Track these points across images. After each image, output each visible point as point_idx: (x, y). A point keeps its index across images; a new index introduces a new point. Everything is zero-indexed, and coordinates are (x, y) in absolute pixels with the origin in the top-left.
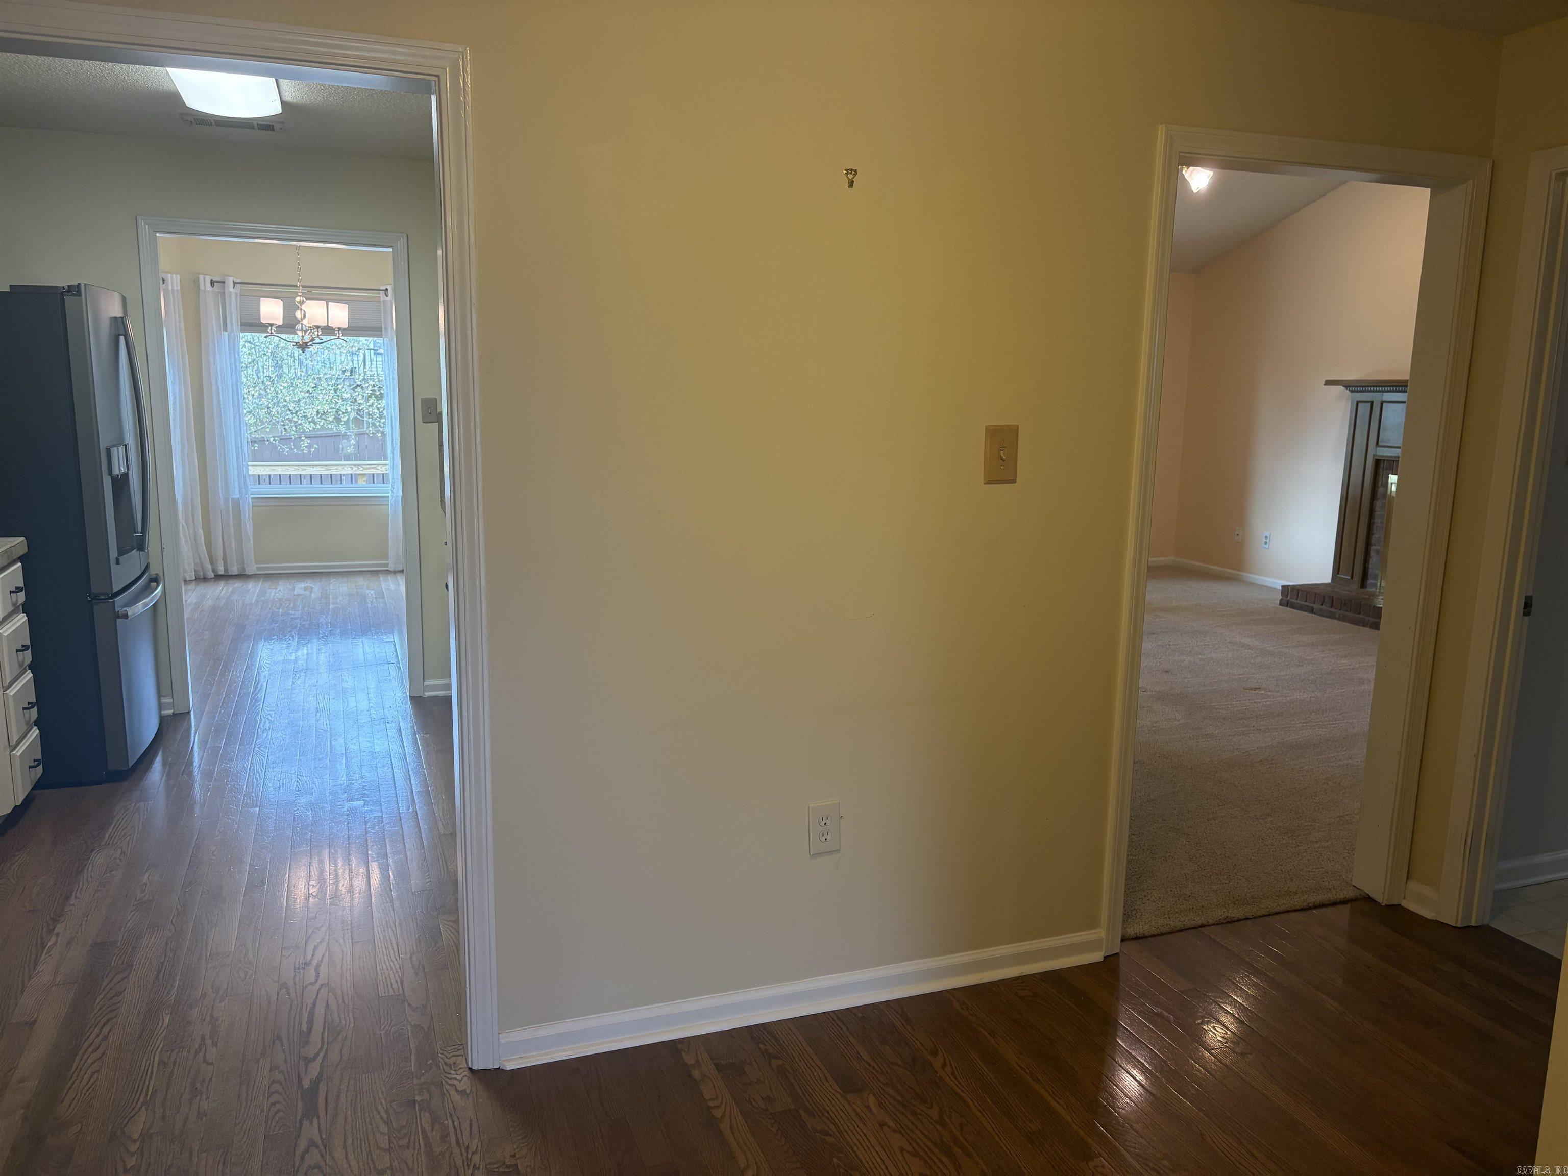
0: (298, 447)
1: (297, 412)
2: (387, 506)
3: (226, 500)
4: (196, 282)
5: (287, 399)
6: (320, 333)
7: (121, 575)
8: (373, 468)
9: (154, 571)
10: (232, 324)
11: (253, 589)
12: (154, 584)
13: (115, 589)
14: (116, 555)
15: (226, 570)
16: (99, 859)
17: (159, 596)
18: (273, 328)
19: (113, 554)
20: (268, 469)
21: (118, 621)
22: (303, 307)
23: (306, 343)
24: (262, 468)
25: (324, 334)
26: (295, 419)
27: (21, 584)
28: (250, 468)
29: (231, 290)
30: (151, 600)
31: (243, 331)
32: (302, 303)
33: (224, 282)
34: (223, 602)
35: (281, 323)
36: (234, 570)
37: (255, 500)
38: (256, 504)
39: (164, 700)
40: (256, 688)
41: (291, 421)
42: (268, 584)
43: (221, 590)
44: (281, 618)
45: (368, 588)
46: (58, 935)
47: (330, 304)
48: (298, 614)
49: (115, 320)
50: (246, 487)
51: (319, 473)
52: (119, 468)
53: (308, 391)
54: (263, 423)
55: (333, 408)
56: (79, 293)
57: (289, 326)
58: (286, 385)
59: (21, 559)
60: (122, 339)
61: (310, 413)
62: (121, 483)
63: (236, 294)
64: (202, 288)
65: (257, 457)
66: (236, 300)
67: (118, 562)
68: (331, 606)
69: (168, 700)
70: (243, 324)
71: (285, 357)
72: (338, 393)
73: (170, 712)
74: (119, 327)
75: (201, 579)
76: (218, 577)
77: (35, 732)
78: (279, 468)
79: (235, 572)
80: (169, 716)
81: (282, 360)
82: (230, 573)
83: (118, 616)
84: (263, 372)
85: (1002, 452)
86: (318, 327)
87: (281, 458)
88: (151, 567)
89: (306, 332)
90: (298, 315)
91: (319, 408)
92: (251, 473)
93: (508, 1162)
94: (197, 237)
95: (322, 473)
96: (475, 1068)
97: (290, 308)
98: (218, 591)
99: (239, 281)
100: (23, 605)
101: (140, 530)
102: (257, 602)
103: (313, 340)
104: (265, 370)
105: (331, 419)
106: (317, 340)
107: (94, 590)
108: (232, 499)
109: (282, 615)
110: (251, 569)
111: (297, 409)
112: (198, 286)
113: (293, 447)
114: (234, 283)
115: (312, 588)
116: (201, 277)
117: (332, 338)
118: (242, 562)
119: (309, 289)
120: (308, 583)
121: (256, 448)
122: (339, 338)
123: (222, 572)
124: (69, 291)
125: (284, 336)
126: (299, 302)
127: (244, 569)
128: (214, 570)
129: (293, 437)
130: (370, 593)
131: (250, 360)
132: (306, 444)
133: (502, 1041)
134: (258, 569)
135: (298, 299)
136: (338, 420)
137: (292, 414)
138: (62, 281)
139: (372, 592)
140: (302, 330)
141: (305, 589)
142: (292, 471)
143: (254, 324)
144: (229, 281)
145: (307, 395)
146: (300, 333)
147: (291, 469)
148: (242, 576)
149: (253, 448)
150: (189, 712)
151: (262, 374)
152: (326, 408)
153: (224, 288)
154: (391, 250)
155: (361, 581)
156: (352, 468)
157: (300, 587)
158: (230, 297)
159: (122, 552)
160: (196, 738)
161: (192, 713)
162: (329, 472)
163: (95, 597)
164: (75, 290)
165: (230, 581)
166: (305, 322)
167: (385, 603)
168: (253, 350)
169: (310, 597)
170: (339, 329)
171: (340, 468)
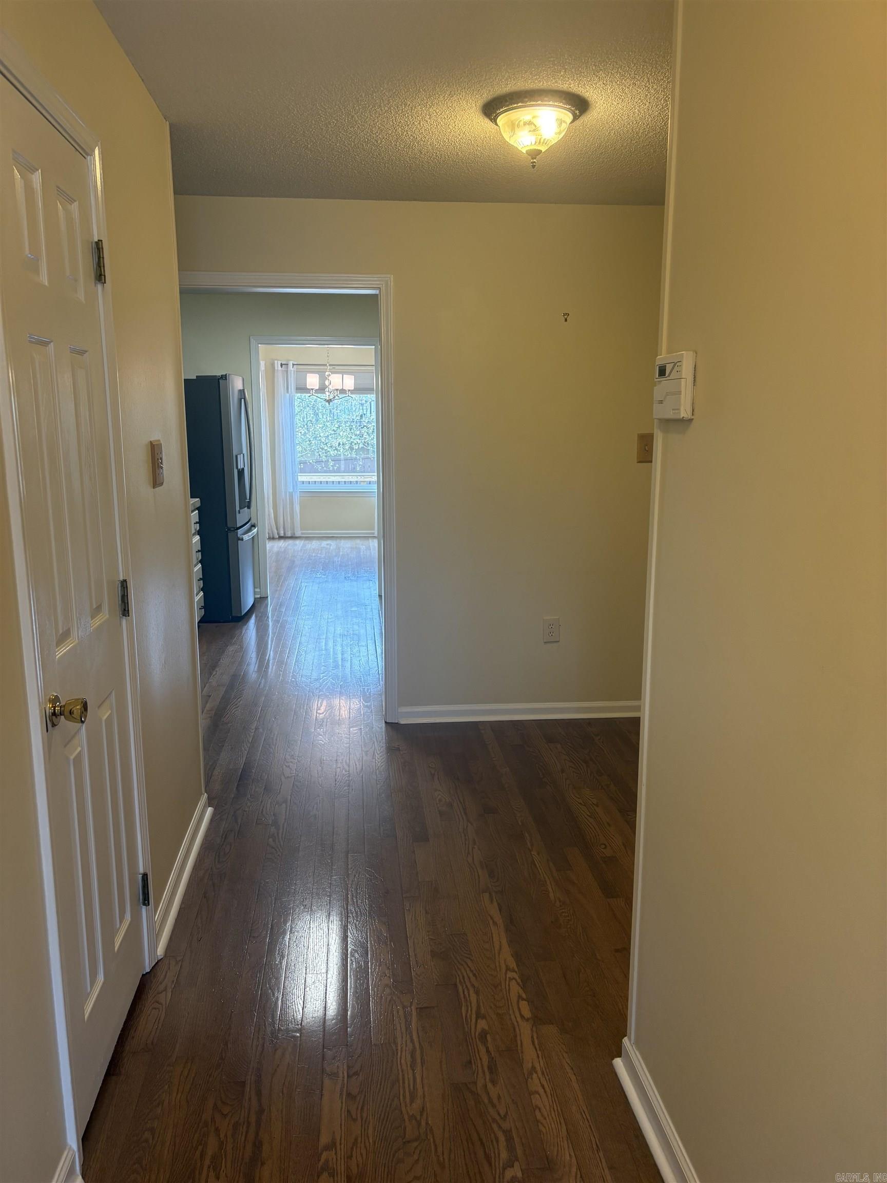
0: (327, 466)
1: (326, 444)
2: (374, 498)
3: (286, 493)
4: (273, 365)
5: (322, 435)
6: (338, 393)
7: (241, 519)
8: (370, 478)
9: (253, 521)
10: (291, 389)
11: (299, 543)
12: (253, 528)
13: (238, 526)
14: (239, 509)
15: (285, 533)
16: (231, 649)
17: (255, 534)
18: (314, 391)
19: (238, 508)
20: (308, 477)
21: (239, 541)
22: (330, 378)
23: (331, 400)
24: (305, 477)
25: (340, 393)
26: (326, 448)
27: (198, 521)
28: (299, 477)
29: (291, 369)
30: (252, 535)
31: (297, 393)
32: (329, 375)
33: (288, 364)
34: (283, 550)
35: (317, 388)
36: (289, 534)
37: (301, 493)
38: (302, 495)
39: (256, 590)
40: (300, 588)
41: (323, 449)
42: (307, 542)
43: (282, 544)
44: (313, 558)
45: (362, 545)
46: (216, 671)
47: (344, 376)
48: (323, 556)
49: (240, 391)
50: (297, 485)
51: (338, 480)
52: (240, 466)
53: (334, 430)
54: (306, 451)
55: (349, 441)
56: (226, 379)
57: (322, 389)
58: (321, 426)
59: (197, 509)
60: (243, 400)
61: (335, 444)
62: (241, 473)
63: (294, 371)
64: (276, 368)
65: (302, 471)
66: (294, 374)
67: (239, 513)
68: (341, 553)
69: (258, 590)
70: (297, 389)
71: (321, 408)
72: (352, 431)
73: (259, 596)
74: (242, 392)
75: (272, 538)
76: (280, 538)
77: (202, 594)
78: (315, 477)
79: (289, 535)
80: (258, 598)
81: (318, 409)
82: (287, 536)
83: (239, 539)
84: (307, 418)
85: (646, 447)
86: (337, 390)
87: (316, 471)
88: (252, 519)
89: (331, 393)
90: (327, 383)
91: (340, 440)
92: (299, 480)
93: (396, 747)
94: (277, 345)
95: (340, 480)
96: (388, 721)
97: (323, 379)
98: (281, 544)
99: (296, 363)
100: (198, 531)
101: (248, 498)
102: (301, 550)
103: (334, 398)
104: (308, 417)
105: (347, 448)
106: (337, 398)
107: (229, 525)
108: (289, 492)
109: (315, 556)
110: (298, 534)
111: (327, 441)
112: (274, 368)
113: (324, 466)
114: (293, 365)
115: (331, 544)
116: (276, 362)
117: (344, 395)
118: (293, 529)
119: (334, 367)
120: (329, 542)
121: (302, 467)
122: (349, 396)
123: (282, 535)
124: (221, 378)
125: (319, 395)
126: (327, 375)
127: (294, 534)
128: (278, 534)
129: (324, 460)
130: (363, 548)
131: (299, 410)
132: (332, 464)
133: (399, 711)
134: (302, 534)
135: (327, 373)
136: (351, 448)
137: (324, 444)
138: (219, 373)
139: (364, 547)
140: (329, 391)
141: (327, 544)
142: (322, 479)
143: (302, 389)
144: (291, 363)
145: (333, 432)
146: (327, 393)
147: (322, 478)
148: (293, 537)
149: (300, 467)
150: (267, 597)
151: (306, 419)
152: (345, 440)
153: (287, 368)
154: (374, 347)
155: (358, 541)
156: (357, 478)
157: (324, 543)
158: (291, 373)
159: (241, 508)
160: (270, 609)
161: (269, 598)
162: (343, 480)
163: (229, 529)
164: (224, 377)
165: (287, 540)
166: (330, 387)
167: (371, 553)
168: (301, 404)
169: (330, 548)
170: (349, 390)
171: (350, 477)
